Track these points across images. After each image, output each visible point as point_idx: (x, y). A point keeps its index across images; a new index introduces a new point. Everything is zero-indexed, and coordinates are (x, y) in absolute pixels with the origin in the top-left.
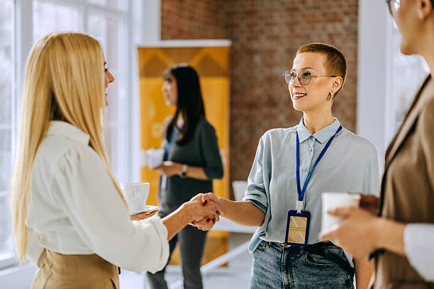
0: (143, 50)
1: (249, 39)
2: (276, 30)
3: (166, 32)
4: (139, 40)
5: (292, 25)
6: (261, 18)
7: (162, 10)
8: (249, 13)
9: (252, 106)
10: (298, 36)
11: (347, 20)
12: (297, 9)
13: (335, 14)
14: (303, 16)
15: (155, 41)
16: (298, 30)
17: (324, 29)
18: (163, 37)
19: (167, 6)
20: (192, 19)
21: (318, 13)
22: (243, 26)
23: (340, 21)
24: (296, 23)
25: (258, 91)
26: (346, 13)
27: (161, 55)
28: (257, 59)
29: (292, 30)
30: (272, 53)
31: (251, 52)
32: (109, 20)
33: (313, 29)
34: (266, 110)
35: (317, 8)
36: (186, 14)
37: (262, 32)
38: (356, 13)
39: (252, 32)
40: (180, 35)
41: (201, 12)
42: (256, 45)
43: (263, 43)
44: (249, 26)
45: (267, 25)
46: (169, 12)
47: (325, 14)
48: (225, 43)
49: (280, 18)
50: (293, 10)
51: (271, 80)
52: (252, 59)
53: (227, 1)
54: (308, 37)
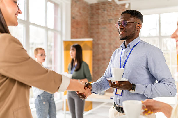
0: (65, 42)
1: (97, 40)
2: (105, 38)
3: (72, 37)
4: (64, 39)
5: (110, 36)
6: (101, 34)
7: (71, 31)
8: (97, 33)
9: (98, 60)
10: (112, 39)
12: (112, 31)
14: (114, 33)
15: (69, 39)
16: (112, 37)
19: (73, 30)
20: (80, 34)
25: (100, 56)
28: (100, 46)
30: (104, 44)
31: (98, 44)
34: (103, 61)
36: (79, 32)
37: (101, 38)
39: (98, 38)
41: (83, 32)
42: (99, 42)
43: (101, 42)
44: (97, 36)
45: (103, 36)
46: (73, 32)
48: (91, 40)
49: (107, 34)
50: (110, 32)
51: (104, 52)
52: (98, 46)
53: (91, 29)
54: (115, 39)
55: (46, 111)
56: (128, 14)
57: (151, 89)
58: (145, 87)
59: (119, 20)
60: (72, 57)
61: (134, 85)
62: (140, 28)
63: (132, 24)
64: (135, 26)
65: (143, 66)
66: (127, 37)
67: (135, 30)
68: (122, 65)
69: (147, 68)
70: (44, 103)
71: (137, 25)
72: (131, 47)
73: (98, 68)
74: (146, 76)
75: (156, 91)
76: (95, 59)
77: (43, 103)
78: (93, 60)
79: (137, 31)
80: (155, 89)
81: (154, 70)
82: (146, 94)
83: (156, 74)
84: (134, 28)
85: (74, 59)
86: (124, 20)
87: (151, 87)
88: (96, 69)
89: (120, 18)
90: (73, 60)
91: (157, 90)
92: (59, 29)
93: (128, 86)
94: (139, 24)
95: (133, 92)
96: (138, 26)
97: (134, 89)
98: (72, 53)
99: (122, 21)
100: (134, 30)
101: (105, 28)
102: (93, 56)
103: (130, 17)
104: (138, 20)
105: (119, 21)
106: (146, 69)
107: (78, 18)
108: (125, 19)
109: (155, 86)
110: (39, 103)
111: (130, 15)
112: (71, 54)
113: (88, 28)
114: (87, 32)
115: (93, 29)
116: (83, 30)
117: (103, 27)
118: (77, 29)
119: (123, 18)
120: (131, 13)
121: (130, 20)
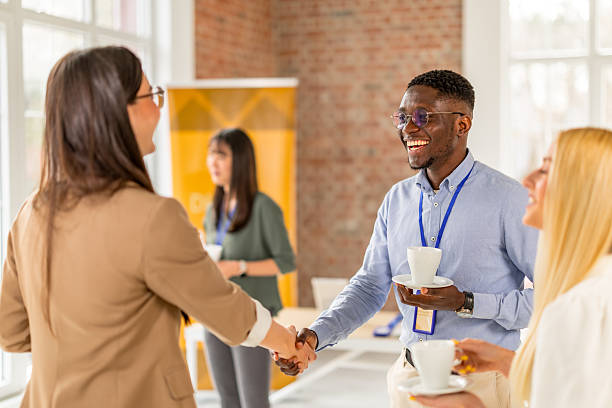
1: (313, 71)
2: (350, 59)
5: (372, 51)
6: (330, 42)
7: (197, 33)
8: (313, 35)
9: (318, 163)
10: (381, 67)
11: (447, 46)
12: (378, 30)
13: (430, 37)
14: (388, 39)
15: (188, 80)
16: (380, 58)
17: (416, 57)
19: (203, 28)
20: (235, 44)
21: (407, 35)
22: (304, 52)
23: (438, 46)
24: (378, 49)
25: (327, 143)
26: (446, 36)
27: (201, 99)
28: (325, 97)
29: (372, 58)
30: (345, 89)
31: (317, 89)
33: (401, 57)
34: (337, 168)
35: (406, 28)
36: (229, 38)
37: (331, 61)
38: (460, 36)
39: (317, 60)
42: (322, 79)
43: (331, 77)
44: (312, 52)
45: (338, 51)
46: (205, 36)
47: (417, 38)
49: (355, 42)
50: (373, 31)
51: (344, 127)
52: (317, 98)
53: (282, 18)
54: (394, 68)
56: (430, 88)
57: (514, 306)
58: (499, 300)
62: (465, 128)
63: (442, 120)
64: (453, 123)
65: (493, 245)
67: (452, 136)
68: (428, 244)
69: (504, 250)
71: (459, 119)
72: (452, 188)
73: (318, 196)
75: (529, 311)
76: (308, 163)
78: (301, 161)
79: (459, 136)
80: (525, 304)
81: (523, 254)
82: (502, 320)
83: (527, 264)
84: (449, 131)
85: (227, 189)
86: (420, 109)
87: (516, 300)
88: (309, 201)
90: (220, 190)
91: (530, 308)
94: (462, 115)
95: (467, 315)
96: (461, 123)
98: (216, 165)
99: (413, 109)
100: (449, 138)
101: (349, 14)
102: (299, 144)
103: (437, 98)
104: (460, 106)
105: (403, 110)
106: (499, 252)
108: (421, 105)
109: (526, 297)
111: (435, 92)
112: (212, 170)
113: (268, 15)
114: (267, 34)
115: (295, 17)
116: (248, 24)
117: (340, 9)
118: (221, 20)
119: (416, 101)
120: (437, 86)
121: (435, 107)
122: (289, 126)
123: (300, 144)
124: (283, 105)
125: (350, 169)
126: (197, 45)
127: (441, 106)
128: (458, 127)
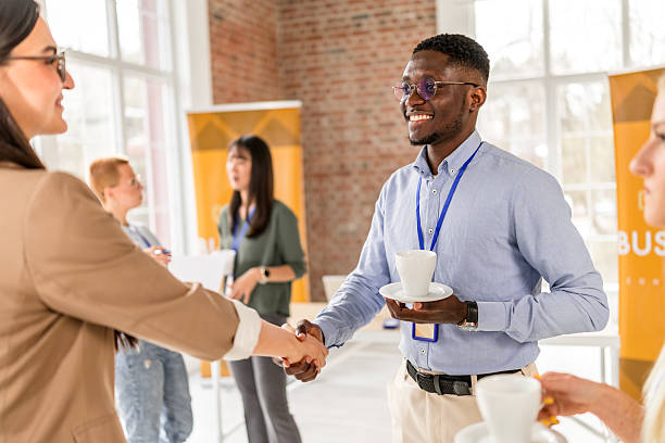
0: (194, 117)
1: (314, 100)
2: (345, 89)
4: (188, 105)
5: (362, 81)
6: (327, 75)
7: (213, 69)
9: (321, 176)
10: (370, 94)
12: (367, 64)
14: (375, 70)
15: (206, 105)
16: (370, 87)
18: (216, 100)
19: (218, 65)
20: (247, 79)
22: (306, 85)
24: (367, 79)
25: (328, 160)
27: (217, 122)
28: (325, 122)
29: (363, 88)
30: (342, 113)
31: (318, 115)
32: (148, 81)
33: (387, 85)
34: (337, 180)
35: (391, 61)
36: (242, 74)
37: (328, 91)
39: (317, 91)
40: (235, 98)
41: (257, 70)
42: (322, 107)
43: (329, 104)
44: (312, 84)
45: (334, 83)
46: (220, 71)
48: (296, 104)
49: (348, 74)
50: (363, 64)
51: (341, 145)
52: (318, 123)
53: (285, 57)
54: (381, 94)
55: (155, 393)
57: (528, 315)
58: (508, 310)
59: (406, 74)
60: (234, 185)
61: (474, 305)
62: (479, 101)
63: (452, 91)
64: (465, 95)
65: (501, 238)
66: (435, 134)
67: (463, 109)
68: (425, 237)
69: (514, 244)
70: (147, 364)
71: (471, 91)
72: (454, 171)
73: (323, 205)
74: (512, 270)
75: (545, 321)
76: (314, 177)
77: (142, 364)
78: (307, 176)
79: (471, 111)
80: (540, 313)
81: (537, 249)
82: (514, 333)
83: (543, 262)
84: (460, 104)
86: (426, 77)
87: (529, 308)
88: (315, 209)
89: (410, 64)
91: (547, 317)
92: (164, 62)
93: (453, 314)
94: (475, 86)
95: (471, 329)
96: (474, 96)
97: (474, 318)
99: (417, 77)
100: (458, 113)
101: (342, 51)
102: (305, 161)
103: (447, 64)
104: (473, 75)
105: (407, 78)
106: (509, 247)
107: (234, 17)
108: (428, 72)
109: (542, 304)
110: (130, 367)
111: (445, 57)
113: (274, 55)
114: (274, 71)
115: (297, 56)
116: (258, 62)
117: (334, 48)
118: (235, 58)
119: (422, 68)
120: (448, 51)
121: (444, 75)
122: (296, 143)
123: (307, 161)
124: (291, 125)
125: (349, 181)
126: (214, 79)
127: (451, 74)
128: (471, 100)
